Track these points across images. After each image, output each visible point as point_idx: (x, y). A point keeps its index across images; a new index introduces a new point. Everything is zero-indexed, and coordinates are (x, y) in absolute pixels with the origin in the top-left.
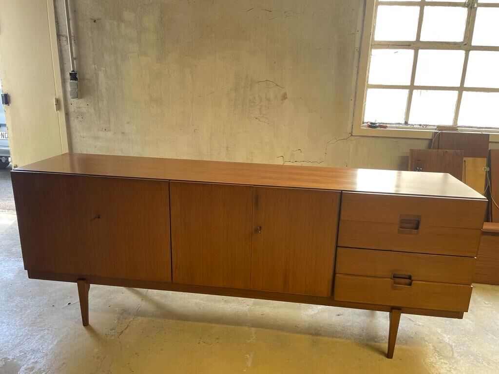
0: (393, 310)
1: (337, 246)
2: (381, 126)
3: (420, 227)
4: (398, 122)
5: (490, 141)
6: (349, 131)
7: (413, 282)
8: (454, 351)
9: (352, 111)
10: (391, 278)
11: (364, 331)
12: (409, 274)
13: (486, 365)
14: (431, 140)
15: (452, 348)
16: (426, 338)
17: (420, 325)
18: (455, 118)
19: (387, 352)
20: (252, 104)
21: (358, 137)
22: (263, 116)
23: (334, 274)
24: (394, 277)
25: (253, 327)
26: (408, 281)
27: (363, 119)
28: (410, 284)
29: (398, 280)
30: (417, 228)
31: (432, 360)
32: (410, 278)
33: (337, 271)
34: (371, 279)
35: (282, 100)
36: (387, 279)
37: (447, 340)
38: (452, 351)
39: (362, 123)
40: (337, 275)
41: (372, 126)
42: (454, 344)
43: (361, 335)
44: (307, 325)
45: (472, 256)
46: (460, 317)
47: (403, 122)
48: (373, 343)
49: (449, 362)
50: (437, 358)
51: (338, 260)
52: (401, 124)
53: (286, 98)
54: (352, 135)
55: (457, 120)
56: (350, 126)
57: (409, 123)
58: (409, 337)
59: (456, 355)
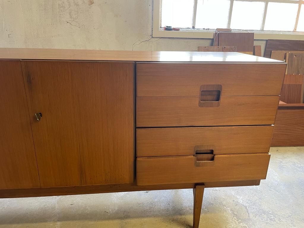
0: (197, 186)
1: (136, 128)
2: (175, 29)
3: (222, 97)
4: (187, 27)
5: (254, 39)
6: (150, 33)
7: (216, 156)
8: (249, 211)
9: (151, 16)
10: (194, 155)
11: (171, 205)
12: (211, 149)
13: (278, 222)
14: (213, 39)
15: (247, 210)
16: (224, 203)
17: (217, 191)
18: (228, 23)
19: (192, 225)
20: (62, 9)
21: (157, 39)
22: (74, 20)
23: (136, 157)
24: (196, 154)
25: (58, 221)
26: (210, 156)
27: (161, 24)
28: (212, 159)
29: (200, 156)
30: (218, 99)
31: (232, 225)
32: (212, 152)
33: (138, 154)
34: (174, 158)
35: (90, 5)
36: (190, 157)
37: (241, 201)
38: (247, 212)
39: (160, 27)
40: (138, 159)
41: (168, 29)
42: (247, 205)
43: (168, 210)
44: (116, 208)
45: (269, 124)
46: (257, 183)
47: (191, 27)
48: (179, 217)
49: (247, 224)
50: (237, 222)
51: (138, 142)
52: (190, 28)
53: (93, 3)
54: (152, 37)
55: (230, 24)
56: (150, 29)
57: (195, 28)
58: (210, 204)
59: (251, 216)
